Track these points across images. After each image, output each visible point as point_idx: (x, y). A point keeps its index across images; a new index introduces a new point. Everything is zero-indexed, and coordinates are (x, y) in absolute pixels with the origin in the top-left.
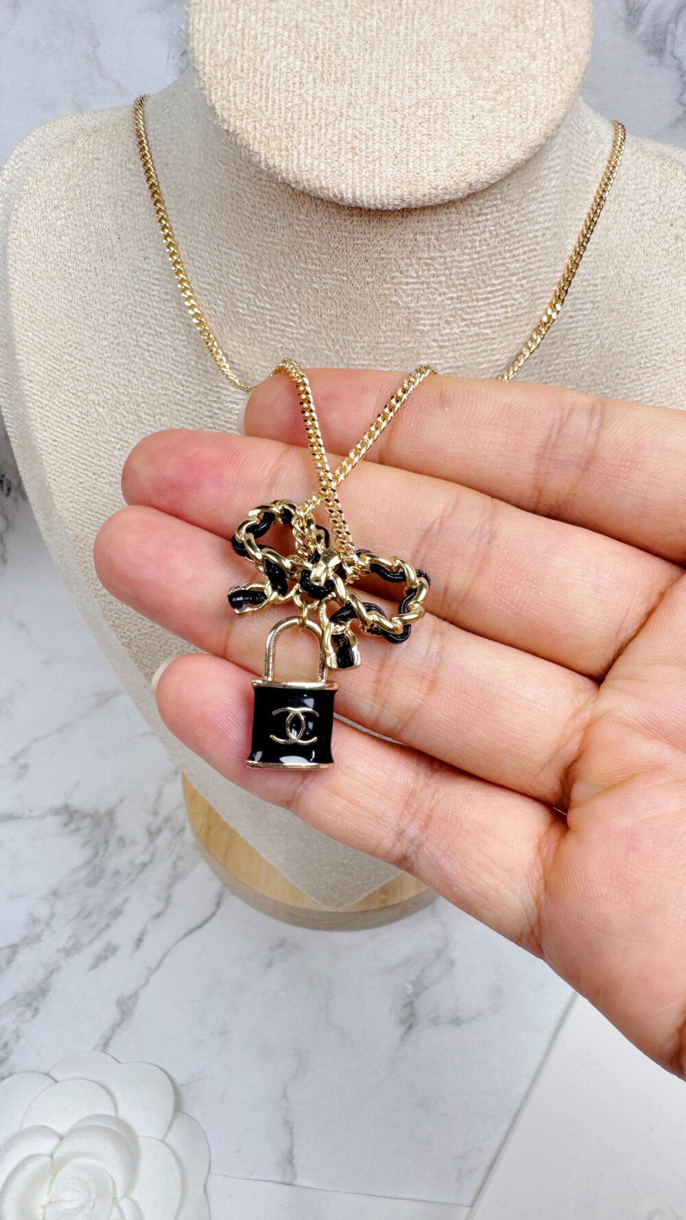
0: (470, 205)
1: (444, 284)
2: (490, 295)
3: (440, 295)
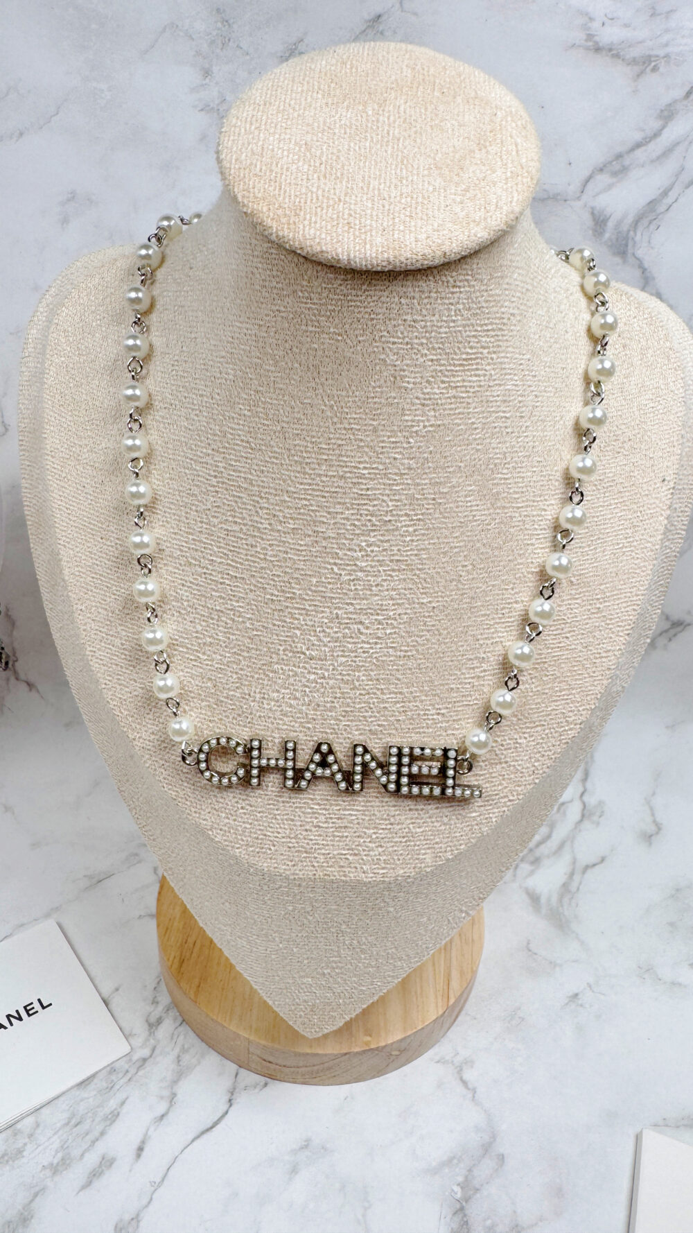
0: (446, 276)
1: (425, 346)
2: (465, 363)
3: (422, 356)
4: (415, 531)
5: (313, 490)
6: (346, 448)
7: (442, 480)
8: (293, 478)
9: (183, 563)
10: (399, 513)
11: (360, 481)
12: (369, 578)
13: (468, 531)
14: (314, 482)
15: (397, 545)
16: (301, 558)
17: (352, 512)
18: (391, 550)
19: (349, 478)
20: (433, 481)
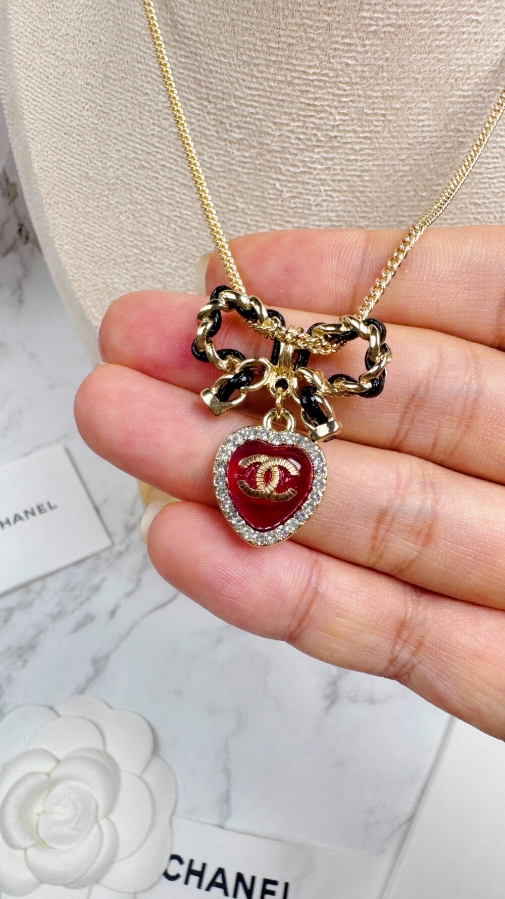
4: (361, 149)
5: (260, 96)
6: (296, 48)
7: (396, 93)
8: (241, 81)
9: (137, 167)
10: (346, 128)
11: (308, 89)
12: (310, 197)
13: (416, 154)
14: (261, 87)
15: (340, 164)
16: (245, 171)
17: (297, 124)
18: (335, 170)
19: (297, 84)
20: (385, 94)
